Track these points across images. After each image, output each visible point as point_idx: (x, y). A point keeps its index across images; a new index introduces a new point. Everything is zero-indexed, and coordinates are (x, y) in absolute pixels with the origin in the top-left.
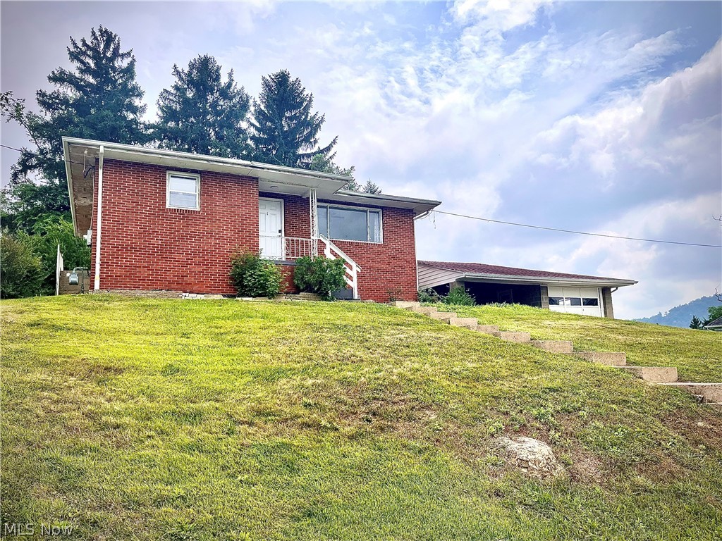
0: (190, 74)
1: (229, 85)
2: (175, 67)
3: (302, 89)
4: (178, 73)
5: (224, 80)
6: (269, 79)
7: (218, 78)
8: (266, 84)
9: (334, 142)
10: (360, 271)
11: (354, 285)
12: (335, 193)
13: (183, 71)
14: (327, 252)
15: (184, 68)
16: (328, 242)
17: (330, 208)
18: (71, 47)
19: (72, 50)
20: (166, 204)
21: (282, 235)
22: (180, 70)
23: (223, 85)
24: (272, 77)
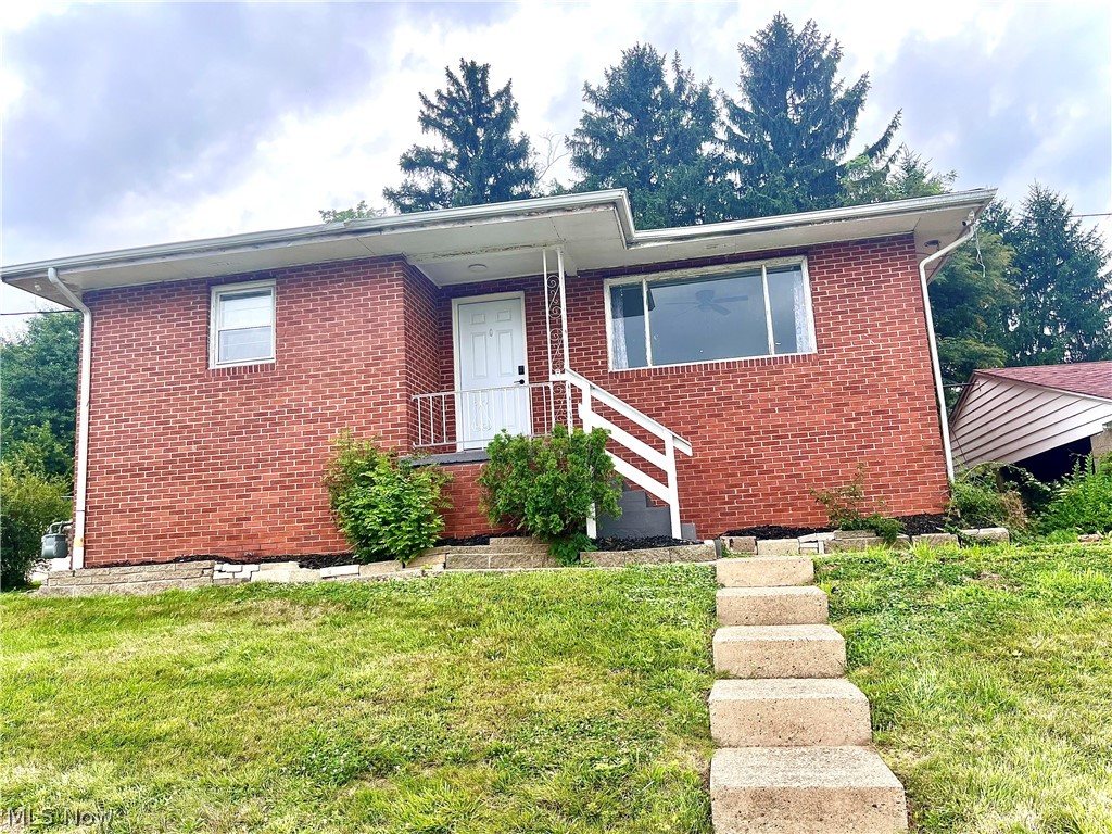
0: (612, 89)
1: (680, 87)
2: (587, 87)
3: (822, 40)
4: (592, 94)
5: (670, 79)
6: (755, 45)
7: (659, 81)
8: (749, 57)
9: (894, 125)
10: (689, 452)
11: (669, 494)
12: (630, 244)
13: (599, 88)
14: (585, 410)
15: (600, 83)
16: (583, 383)
17: (651, 285)
18: (424, 109)
19: (426, 113)
20: (211, 361)
21: (526, 377)
22: (594, 88)
23: (672, 87)
24: (760, 38)
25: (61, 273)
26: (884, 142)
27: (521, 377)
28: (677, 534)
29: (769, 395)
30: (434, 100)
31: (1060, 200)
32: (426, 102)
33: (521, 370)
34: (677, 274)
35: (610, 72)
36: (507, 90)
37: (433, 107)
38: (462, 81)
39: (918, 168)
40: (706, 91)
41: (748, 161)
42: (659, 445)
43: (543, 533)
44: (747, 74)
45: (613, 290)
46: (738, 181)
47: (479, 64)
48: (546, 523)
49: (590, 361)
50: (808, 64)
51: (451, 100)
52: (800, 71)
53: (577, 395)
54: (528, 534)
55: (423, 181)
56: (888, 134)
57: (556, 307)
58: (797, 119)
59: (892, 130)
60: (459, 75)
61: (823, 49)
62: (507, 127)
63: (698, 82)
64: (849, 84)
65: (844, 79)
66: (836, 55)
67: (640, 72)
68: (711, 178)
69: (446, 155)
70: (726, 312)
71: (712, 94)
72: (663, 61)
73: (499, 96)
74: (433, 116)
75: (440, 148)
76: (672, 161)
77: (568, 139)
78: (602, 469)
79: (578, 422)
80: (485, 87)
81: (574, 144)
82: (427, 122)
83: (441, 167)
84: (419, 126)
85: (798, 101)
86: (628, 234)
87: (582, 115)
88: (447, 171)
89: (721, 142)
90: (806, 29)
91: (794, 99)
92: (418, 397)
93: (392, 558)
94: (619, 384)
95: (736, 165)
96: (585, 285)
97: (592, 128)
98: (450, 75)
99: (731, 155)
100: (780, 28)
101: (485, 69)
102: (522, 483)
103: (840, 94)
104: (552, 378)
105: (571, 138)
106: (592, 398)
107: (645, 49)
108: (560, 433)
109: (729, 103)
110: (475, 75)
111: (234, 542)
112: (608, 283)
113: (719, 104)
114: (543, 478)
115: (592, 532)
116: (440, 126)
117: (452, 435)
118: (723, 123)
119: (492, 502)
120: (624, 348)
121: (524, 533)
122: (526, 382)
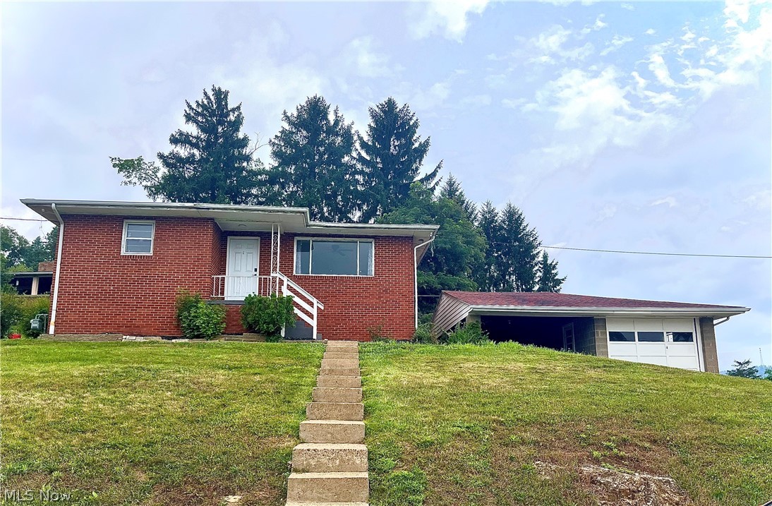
0: (299, 117)
1: (337, 122)
2: (285, 113)
3: (411, 114)
4: (287, 118)
5: (331, 118)
6: (377, 110)
7: (325, 117)
8: (374, 116)
9: (439, 167)
10: (322, 308)
11: (314, 323)
12: (307, 226)
13: (292, 115)
14: (284, 289)
15: (293, 112)
16: (285, 279)
17: (313, 241)
18: (187, 109)
19: (188, 112)
20: (122, 251)
21: (258, 273)
22: (289, 114)
23: (332, 123)
24: (380, 107)
25: (58, 206)
26: (434, 174)
27: (255, 273)
28: (315, 337)
29: (355, 291)
30: (194, 106)
31: (520, 213)
32: (189, 106)
33: (256, 270)
34: (325, 239)
35: (299, 107)
36: (238, 108)
37: (193, 109)
38: (212, 98)
39: (455, 186)
40: (349, 128)
41: (367, 170)
42: (311, 304)
43: (266, 332)
44: (373, 125)
45: (298, 241)
46: (362, 180)
47: (223, 90)
48: (268, 328)
49: (286, 269)
50: (403, 125)
51: (203, 106)
52: (399, 128)
53: (281, 282)
54: (259, 333)
55: (183, 152)
56: (436, 171)
57: (276, 247)
58: (395, 153)
59: (438, 169)
60: (210, 94)
61: (411, 119)
62: (237, 130)
63: (346, 123)
64: (422, 140)
65: (420, 136)
66: (416, 125)
67: (316, 109)
68: (348, 176)
69: (197, 138)
70: (343, 255)
71: (353, 132)
72: (329, 107)
73: (233, 110)
74: (192, 114)
75: (195, 134)
76: (328, 163)
77: (271, 141)
78: (290, 311)
79: (280, 292)
80: (226, 104)
81: (274, 144)
82: (188, 118)
83: (195, 146)
84: (184, 119)
85: (396, 144)
86: (307, 223)
87: (281, 129)
88: (198, 148)
89: (355, 158)
90: (404, 107)
91: (394, 142)
92: (215, 276)
93: (203, 338)
94: (297, 280)
95: (362, 173)
96: (288, 238)
97: (286, 137)
98: (205, 94)
99: (359, 166)
100: (391, 104)
101: (226, 94)
102: (260, 312)
103: (416, 145)
104: (272, 275)
105: (273, 140)
106: (288, 285)
107: (319, 98)
108: (273, 296)
109: (361, 139)
110: (221, 96)
111: (128, 329)
112: (297, 238)
113: (355, 138)
114: (268, 311)
115: (283, 334)
116: (196, 122)
117: (222, 293)
118: (357, 150)
119: (245, 319)
120: (300, 266)
121: (258, 332)
122: (258, 275)
